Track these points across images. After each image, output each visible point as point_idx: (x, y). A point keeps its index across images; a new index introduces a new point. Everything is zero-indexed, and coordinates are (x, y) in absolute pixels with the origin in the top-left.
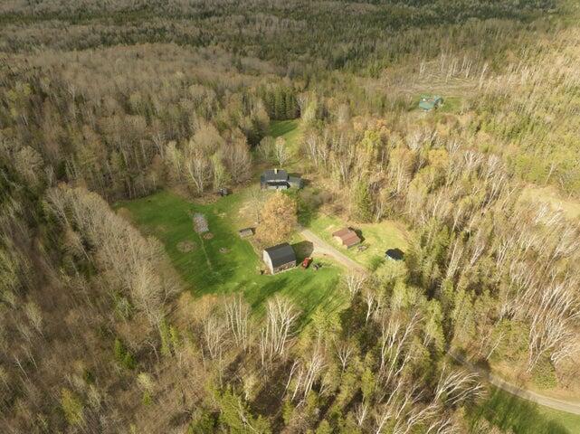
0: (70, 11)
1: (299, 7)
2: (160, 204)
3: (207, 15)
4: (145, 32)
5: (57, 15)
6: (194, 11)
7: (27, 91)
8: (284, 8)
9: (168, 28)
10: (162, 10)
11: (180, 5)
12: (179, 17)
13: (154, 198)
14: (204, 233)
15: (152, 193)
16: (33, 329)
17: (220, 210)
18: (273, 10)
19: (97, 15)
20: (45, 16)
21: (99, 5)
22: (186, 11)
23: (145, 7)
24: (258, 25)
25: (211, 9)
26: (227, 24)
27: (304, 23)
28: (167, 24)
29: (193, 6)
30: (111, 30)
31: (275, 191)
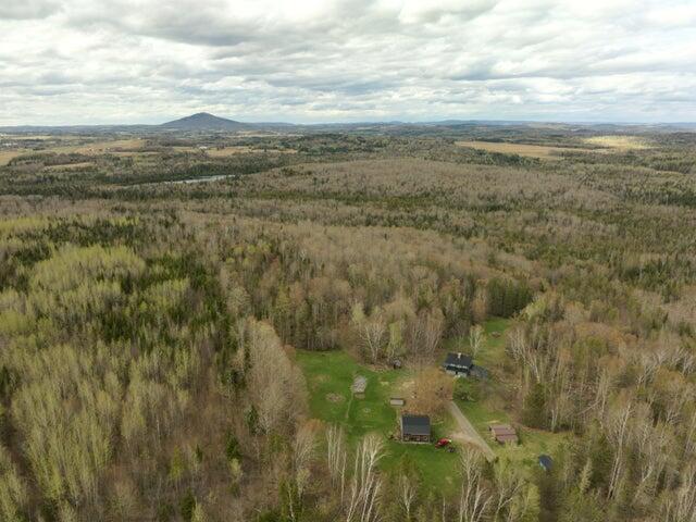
0: (349, 193)
1: (618, 209)
2: (331, 360)
3: (494, 208)
4: (414, 219)
5: (336, 196)
6: (481, 203)
7: (266, 250)
8: (595, 208)
9: (440, 217)
10: (444, 199)
11: (467, 196)
12: (460, 208)
13: (328, 354)
14: (358, 393)
15: (329, 349)
16: (178, 408)
17: (384, 379)
18: (580, 210)
19: (374, 199)
20: (325, 195)
21: (380, 190)
22: (470, 202)
23: (427, 195)
24: (549, 224)
25: (501, 203)
26: (511, 220)
27: (614, 228)
28: (441, 213)
29: (482, 198)
30: (379, 214)
31: (453, 376)
